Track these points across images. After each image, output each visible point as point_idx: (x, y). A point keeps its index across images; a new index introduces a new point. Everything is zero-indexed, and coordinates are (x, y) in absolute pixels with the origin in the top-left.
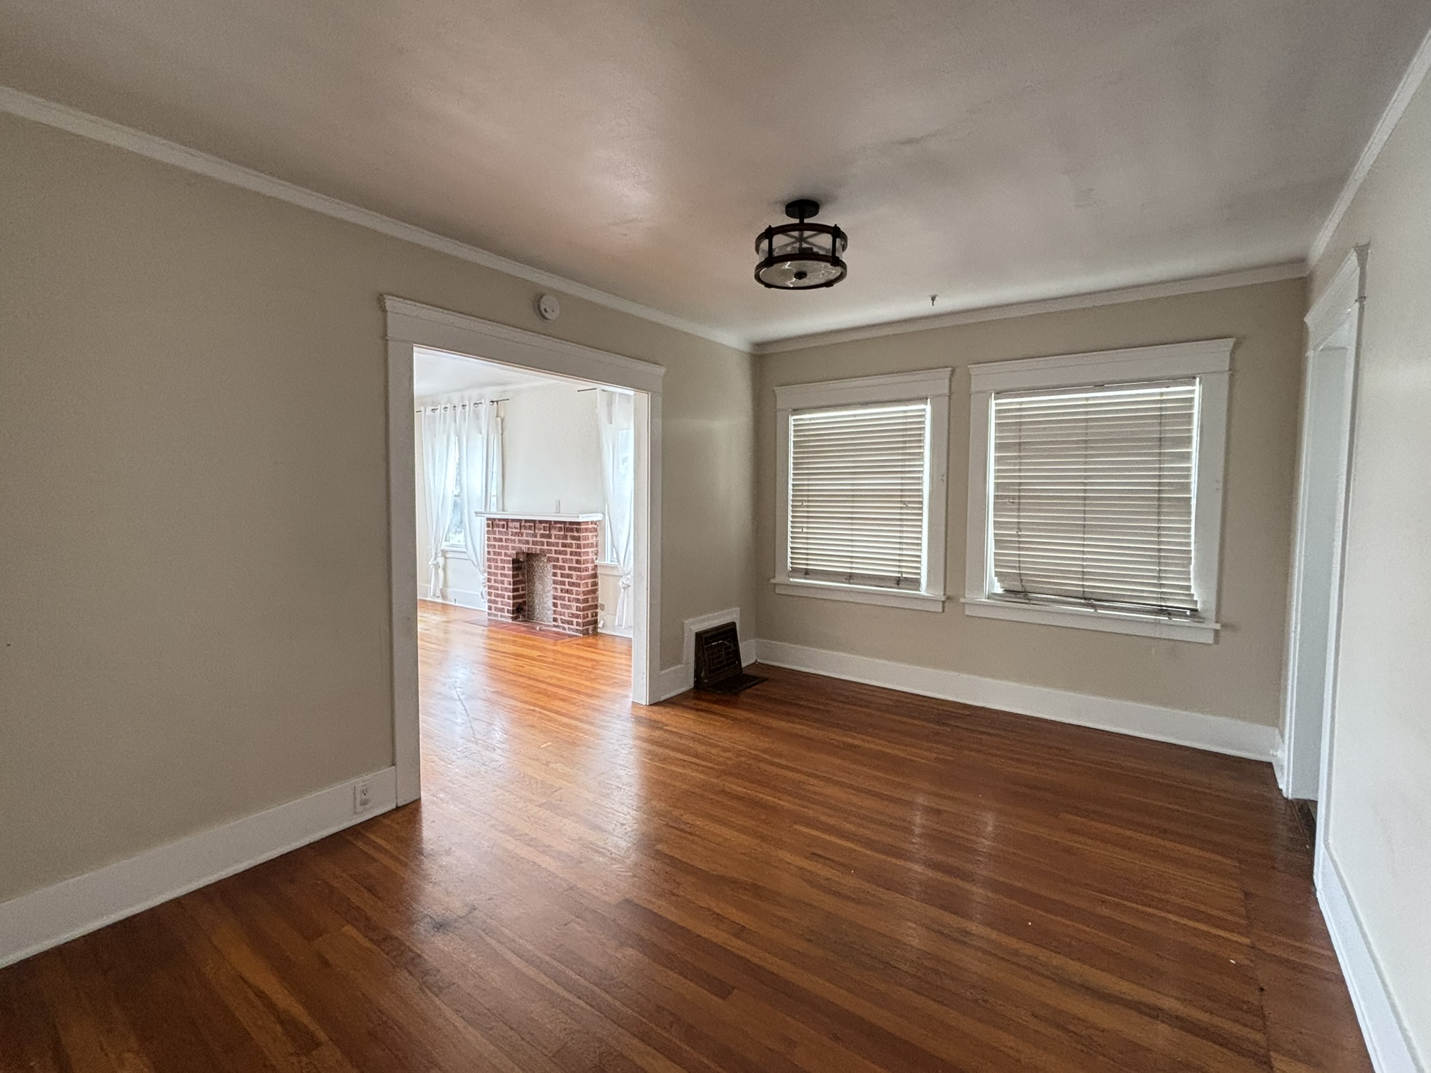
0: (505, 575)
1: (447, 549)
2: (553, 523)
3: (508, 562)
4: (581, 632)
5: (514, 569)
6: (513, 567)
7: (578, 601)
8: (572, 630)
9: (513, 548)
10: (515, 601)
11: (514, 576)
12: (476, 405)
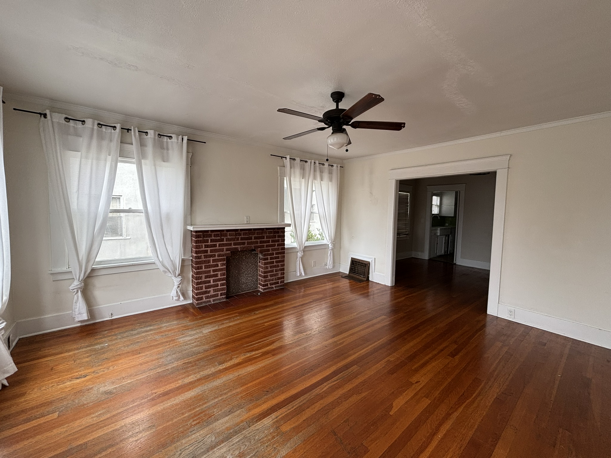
0: (218, 270)
3: (221, 260)
4: (283, 285)
6: (227, 263)
9: (227, 250)
10: (227, 285)
11: (227, 269)
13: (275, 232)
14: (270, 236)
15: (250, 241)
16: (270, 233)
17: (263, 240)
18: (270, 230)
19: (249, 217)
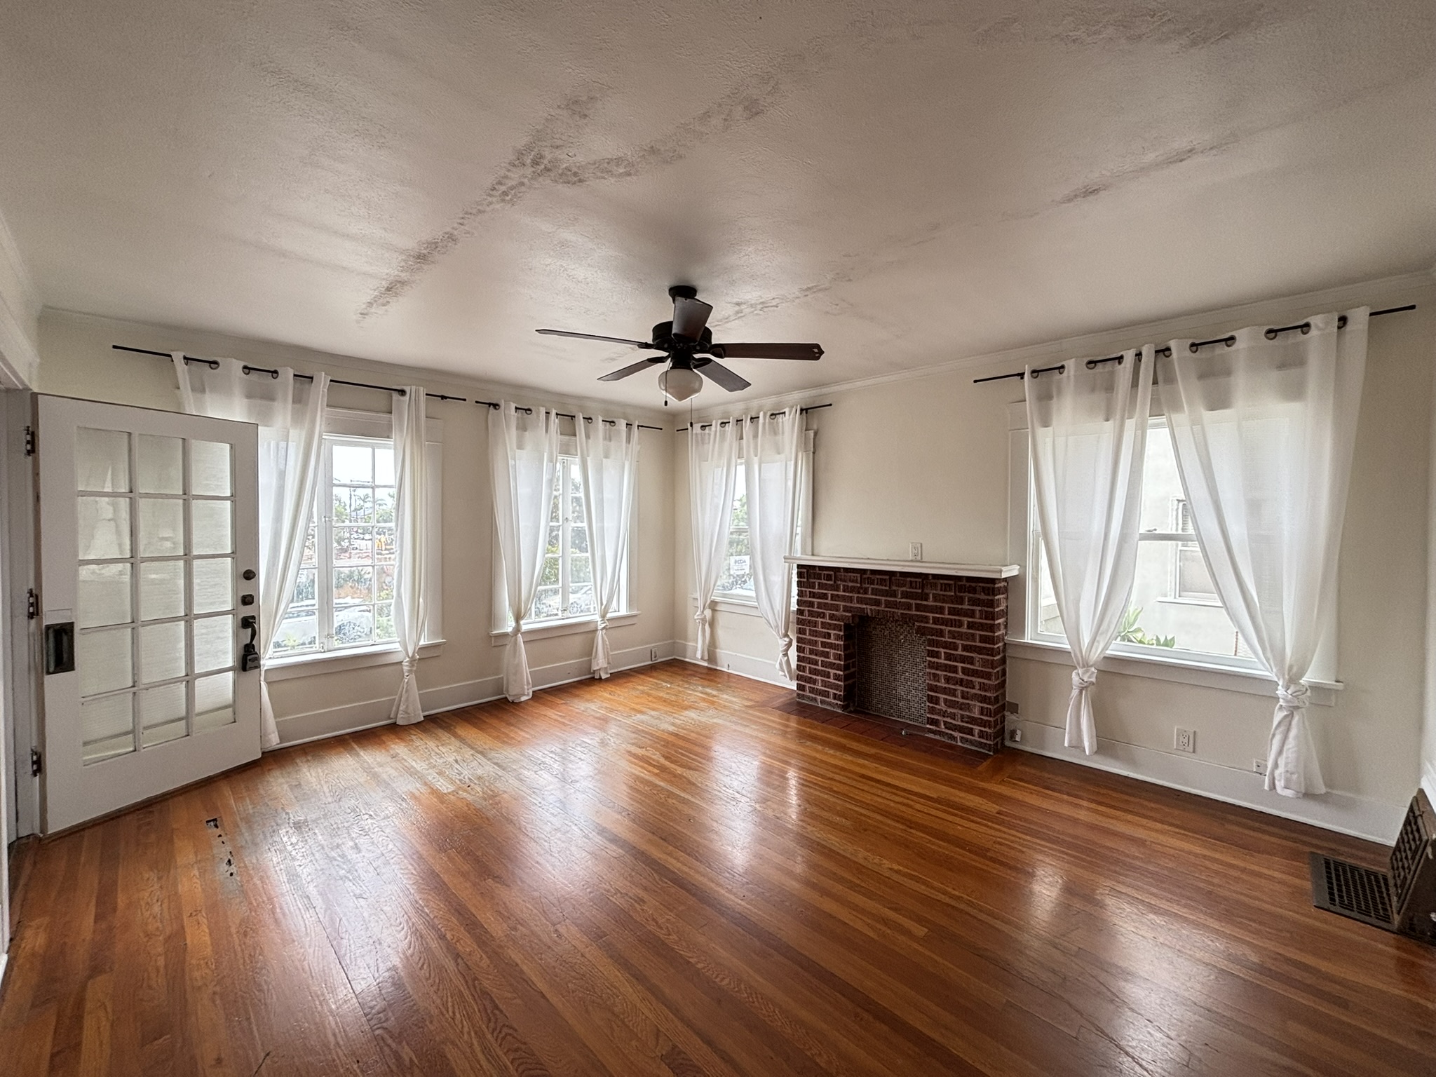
0: (831, 646)
1: (718, 599)
2: (930, 577)
3: (835, 627)
4: (989, 747)
5: (847, 637)
6: (845, 635)
7: (984, 699)
8: (971, 742)
9: (846, 609)
10: (847, 683)
11: (846, 647)
12: (773, 417)
13: (961, 589)
14: (944, 595)
15: (892, 599)
16: (946, 587)
17: (925, 603)
18: (946, 582)
19: (919, 545)
